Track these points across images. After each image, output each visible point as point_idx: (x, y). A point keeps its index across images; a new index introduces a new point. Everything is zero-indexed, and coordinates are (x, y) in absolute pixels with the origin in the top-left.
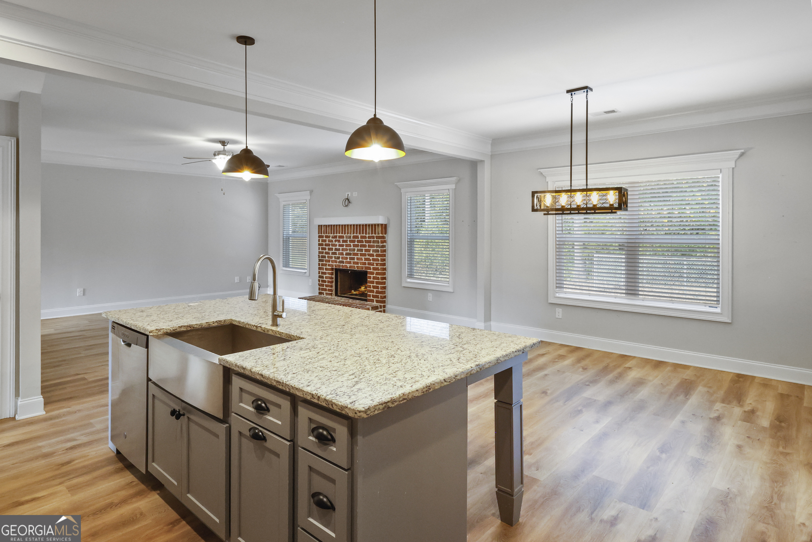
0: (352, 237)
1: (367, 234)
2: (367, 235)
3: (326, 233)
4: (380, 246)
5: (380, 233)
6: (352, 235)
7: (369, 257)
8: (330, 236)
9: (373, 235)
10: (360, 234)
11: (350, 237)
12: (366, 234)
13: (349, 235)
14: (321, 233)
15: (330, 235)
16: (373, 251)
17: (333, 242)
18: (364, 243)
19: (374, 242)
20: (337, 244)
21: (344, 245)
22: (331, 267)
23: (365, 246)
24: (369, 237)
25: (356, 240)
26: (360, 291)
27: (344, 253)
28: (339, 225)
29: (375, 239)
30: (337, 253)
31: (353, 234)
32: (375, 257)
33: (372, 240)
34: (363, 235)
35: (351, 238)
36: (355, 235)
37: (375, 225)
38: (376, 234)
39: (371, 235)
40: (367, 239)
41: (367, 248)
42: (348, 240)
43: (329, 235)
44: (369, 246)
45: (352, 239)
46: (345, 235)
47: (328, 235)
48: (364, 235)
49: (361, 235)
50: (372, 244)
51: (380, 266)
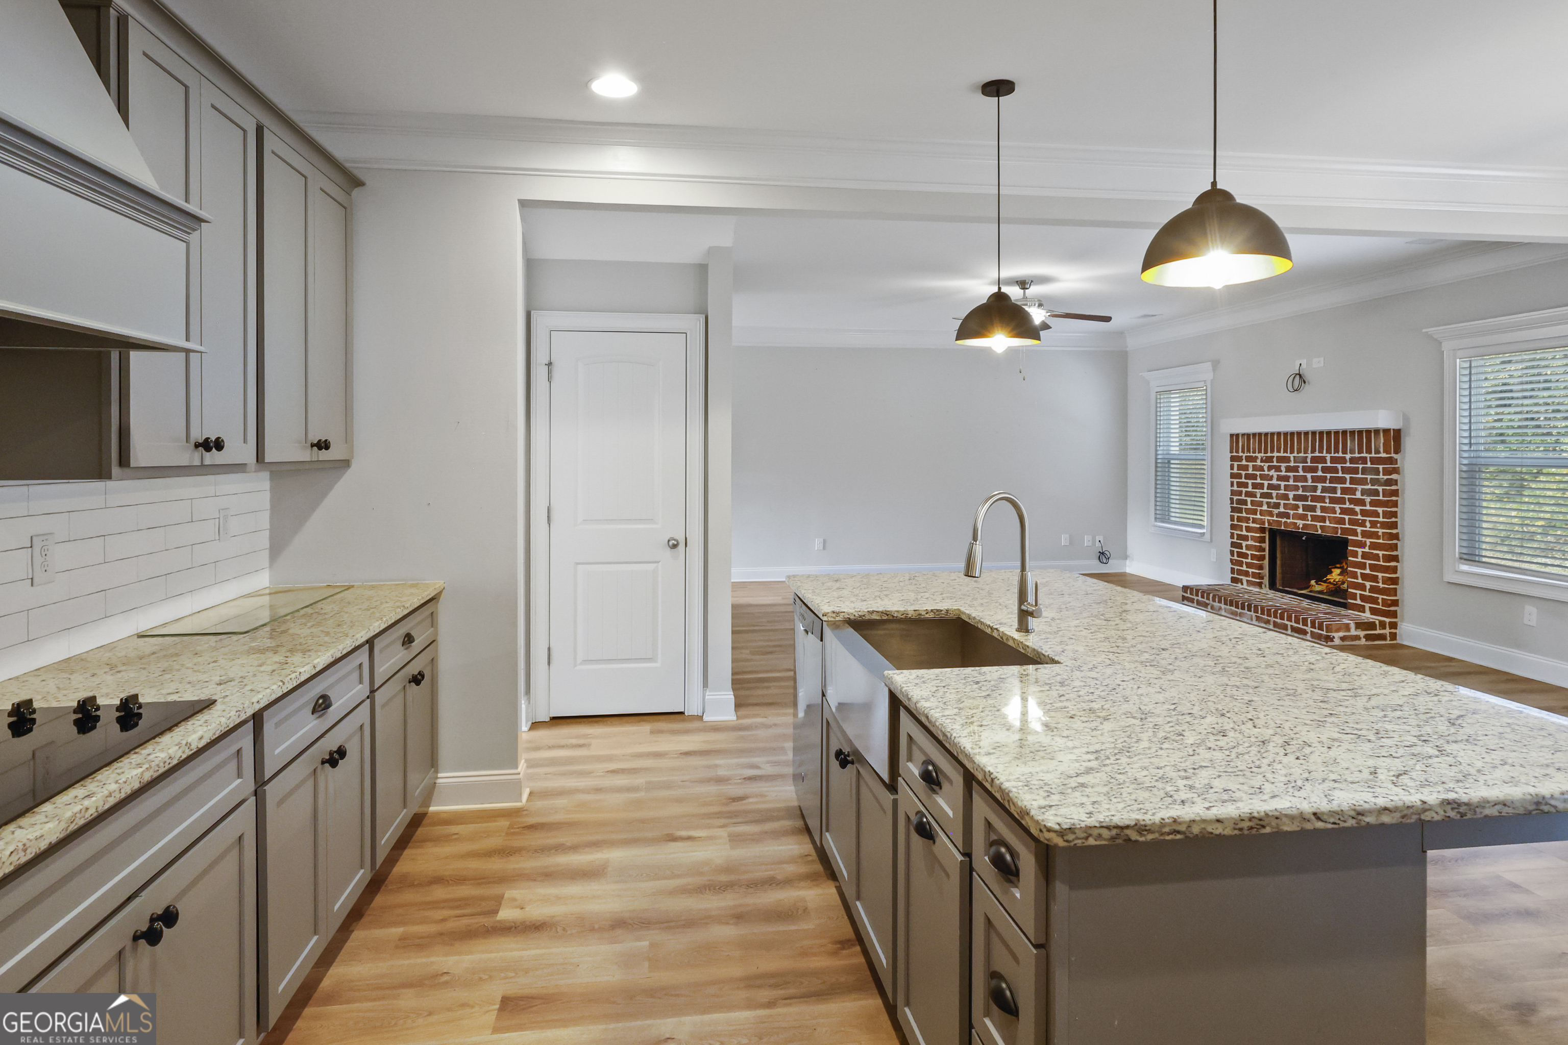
0: (1309, 460)
1: (1347, 454)
2: (1348, 456)
3: (1249, 451)
4: (1382, 481)
5: (1382, 450)
6: (1310, 455)
7: (1352, 506)
8: (1256, 457)
9: (1362, 455)
10: (1329, 451)
11: (1304, 460)
12: (1344, 452)
13: (1302, 455)
14: (1237, 452)
15: (1257, 454)
16: (1363, 492)
17: (1264, 471)
18: (1340, 475)
19: (1364, 471)
20: (1272, 476)
21: (1289, 477)
22: (1258, 526)
23: (1342, 480)
24: (1352, 460)
25: (1320, 466)
26: (1330, 583)
27: (1291, 495)
28: (1279, 434)
29: (1369, 465)
30: (1274, 495)
31: (1313, 451)
32: (1368, 507)
33: (1361, 466)
34: (1336, 455)
35: (1307, 463)
36: (1317, 454)
37: (1368, 432)
38: (1370, 453)
39: (1357, 455)
40: (1348, 465)
41: (1348, 485)
42: (1298, 467)
43: (1254, 455)
44: (1352, 481)
45: (1309, 464)
46: (1292, 456)
47: (1251, 454)
48: (1341, 455)
49: (1333, 455)
50: (1360, 476)
51: (1382, 527)
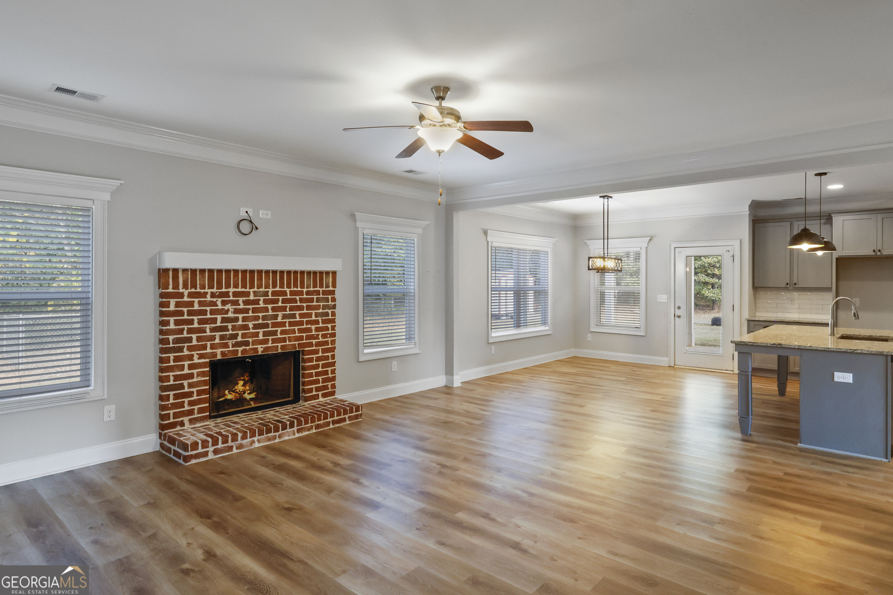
0: (270, 294)
1: (304, 288)
2: (305, 290)
3: (194, 286)
4: (331, 306)
5: (331, 285)
6: (271, 290)
7: (309, 326)
8: (206, 293)
9: (316, 289)
10: (289, 286)
11: (266, 294)
12: (302, 286)
13: (263, 289)
14: (175, 288)
15: (206, 290)
16: (317, 315)
17: (217, 306)
18: (299, 304)
19: (318, 300)
20: (228, 310)
21: (249, 309)
22: (207, 360)
23: (300, 308)
24: (308, 293)
25: (281, 298)
27: (251, 325)
28: (236, 271)
29: (321, 296)
30: (230, 327)
31: (274, 286)
32: (321, 325)
33: (315, 297)
34: (295, 289)
35: (268, 296)
36: (278, 289)
37: (321, 273)
38: (323, 288)
39: (312, 289)
40: (305, 296)
41: (305, 311)
42: (260, 300)
43: (202, 291)
44: (308, 308)
45: (270, 297)
46: (252, 290)
47: (198, 290)
48: (299, 289)
49: (292, 289)
50: (315, 303)
51: (330, 337)
